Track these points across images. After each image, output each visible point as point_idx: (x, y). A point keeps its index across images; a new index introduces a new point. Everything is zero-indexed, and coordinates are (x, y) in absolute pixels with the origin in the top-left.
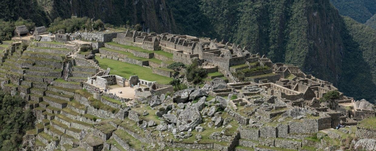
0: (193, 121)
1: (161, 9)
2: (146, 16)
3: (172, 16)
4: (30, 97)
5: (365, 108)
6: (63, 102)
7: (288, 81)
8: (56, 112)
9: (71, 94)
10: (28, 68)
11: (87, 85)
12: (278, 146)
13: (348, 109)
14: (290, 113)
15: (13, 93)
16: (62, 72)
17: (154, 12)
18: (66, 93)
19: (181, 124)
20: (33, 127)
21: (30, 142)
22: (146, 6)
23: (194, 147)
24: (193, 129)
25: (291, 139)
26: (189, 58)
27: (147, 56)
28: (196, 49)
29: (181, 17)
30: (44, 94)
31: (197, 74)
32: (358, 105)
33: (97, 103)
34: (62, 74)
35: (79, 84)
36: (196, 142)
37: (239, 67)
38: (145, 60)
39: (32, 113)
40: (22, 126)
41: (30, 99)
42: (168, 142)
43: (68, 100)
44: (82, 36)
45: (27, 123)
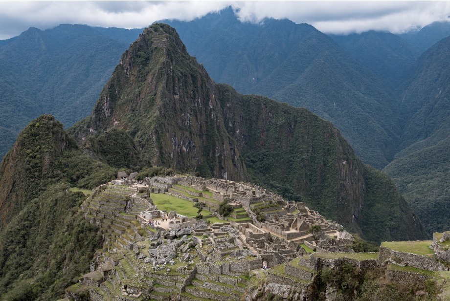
0: (168, 256)
1: (236, 159)
2: (225, 163)
3: (243, 163)
4: (102, 225)
5: (346, 237)
6: (123, 229)
7: (293, 215)
8: (117, 237)
9: (129, 224)
10: (103, 204)
11: (139, 217)
12: (221, 281)
13: (333, 238)
14: (235, 253)
15: (91, 222)
16: (126, 207)
17: (231, 161)
18: (126, 223)
19: (159, 258)
20: (102, 247)
21: (97, 258)
22: (225, 157)
23: (164, 278)
24: (168, 263)
25: (231, 277)
26: (222, 197)
27: (198, 195)
28: (229, 191)
29: (252, 164)
30: (112, 224)
31: (226, 210)
32: (341, 235)
33: (142, 231)
34: (125, 209)
35: (134, 216)
36: (165, 274)
37: (257, 204)
38: (195, 198)
39: (101, 237)
40: (95, 246)
41: (102, 227)
42: (147, 272)
43: (126, 228)
44: (158, 180)
45: (98, 244)
